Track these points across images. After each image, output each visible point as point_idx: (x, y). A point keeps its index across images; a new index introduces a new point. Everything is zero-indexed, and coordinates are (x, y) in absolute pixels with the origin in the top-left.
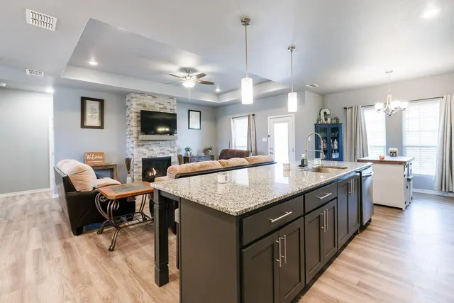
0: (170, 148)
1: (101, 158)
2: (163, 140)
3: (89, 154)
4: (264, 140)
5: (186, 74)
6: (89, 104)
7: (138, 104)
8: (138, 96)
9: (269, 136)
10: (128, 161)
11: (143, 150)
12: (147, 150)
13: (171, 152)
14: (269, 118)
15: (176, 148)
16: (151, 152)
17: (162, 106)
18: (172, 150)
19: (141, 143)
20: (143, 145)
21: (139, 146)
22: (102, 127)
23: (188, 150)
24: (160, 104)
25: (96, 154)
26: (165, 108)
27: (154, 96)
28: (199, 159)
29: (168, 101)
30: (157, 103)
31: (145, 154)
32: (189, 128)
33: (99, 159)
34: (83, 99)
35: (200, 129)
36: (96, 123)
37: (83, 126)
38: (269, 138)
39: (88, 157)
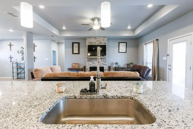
0: (103, 63)
1: (77, 65)
3: (74, 64)
4: (165, 58)
6: (75, 45)
8: (88, 39)
9: (168, 55)
11: (90, 63)
12: (92, 63)
13: (104, 65)
14: (168, 40)
15: (107, 63)
16: (94, 64)
17: (99, 42)
18: (104, 63)
19: (90, 60)
20: (90, 61)
21: (88, 61)
22: (79, 53)
23: (116, 63)
24: (98, 41)
25: (76, 64)
26: (101, 43)
27: (95, 38)
28: (122, 69)
29: (103, 39)
30: (97, 41)
31: (91, 65)
32: (119, 52)
33: (77, 66)
34: (73, 43)
35: (126, 52)
36: (77, 52)
37: (73, 53)
38: (168, 57)
39: (73, 65)
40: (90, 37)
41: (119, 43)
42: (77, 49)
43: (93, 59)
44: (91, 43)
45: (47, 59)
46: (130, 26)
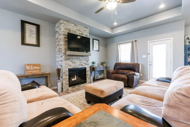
0: (85, 62)
3: (28, 65)
4: (144, 56)
6: (28, 26)
7: (65, 29)
10: (59, 71)
11: (69, 62)
12: (72, 63)
13: (86, 64)
14: (148, 42)
15: (89, 62)
16: (74, 64)
18: (87, 63)
20: (69, 59)
21: (66, 59)
22: (38, 45)
23: (93, 63)
25: (34, 65)
26: (82, 34)
27: (76, 24)
29: (84, 29)
30: (78, 30)
31: (70, 65)
32: (93, 50)
33: (37, 69)
35: (99, 51)
36: (34, 42)
37: (24, 43)
38: (148, 55)
39: (28, 68)
41: (93, 39)
43: (73, 56)
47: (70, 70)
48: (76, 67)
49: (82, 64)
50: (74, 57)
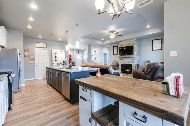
0: (131, 61)
2: (129, 57)
5: (111, 33)
7: (120, 45)
10: (118, 64)
11: (122, 61)
13: (132, 62)
16: (124, 62)
17: (128, 44)
18: (133, 61)
19: (121, 59)
25: (115, 62)
26: (130, 44)
29: (131, 41)
30: (126, 43)
31: (122, 63)
32: (153, 50)
34: (114, 47)
35: (162, 49)
36: (116, 53)
37: (114, 54)
39: (113, 63)
40: (121, 41)
41: (153, 40)
42: (116, 51)
44: (122, 45)
45: (100, 59)
46: (150, 25)
47: (122, 65)
48: (125, 64)
49: (129, 62)
50: (124, 58)
